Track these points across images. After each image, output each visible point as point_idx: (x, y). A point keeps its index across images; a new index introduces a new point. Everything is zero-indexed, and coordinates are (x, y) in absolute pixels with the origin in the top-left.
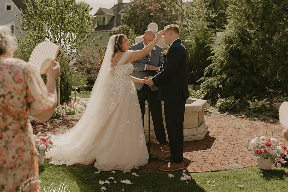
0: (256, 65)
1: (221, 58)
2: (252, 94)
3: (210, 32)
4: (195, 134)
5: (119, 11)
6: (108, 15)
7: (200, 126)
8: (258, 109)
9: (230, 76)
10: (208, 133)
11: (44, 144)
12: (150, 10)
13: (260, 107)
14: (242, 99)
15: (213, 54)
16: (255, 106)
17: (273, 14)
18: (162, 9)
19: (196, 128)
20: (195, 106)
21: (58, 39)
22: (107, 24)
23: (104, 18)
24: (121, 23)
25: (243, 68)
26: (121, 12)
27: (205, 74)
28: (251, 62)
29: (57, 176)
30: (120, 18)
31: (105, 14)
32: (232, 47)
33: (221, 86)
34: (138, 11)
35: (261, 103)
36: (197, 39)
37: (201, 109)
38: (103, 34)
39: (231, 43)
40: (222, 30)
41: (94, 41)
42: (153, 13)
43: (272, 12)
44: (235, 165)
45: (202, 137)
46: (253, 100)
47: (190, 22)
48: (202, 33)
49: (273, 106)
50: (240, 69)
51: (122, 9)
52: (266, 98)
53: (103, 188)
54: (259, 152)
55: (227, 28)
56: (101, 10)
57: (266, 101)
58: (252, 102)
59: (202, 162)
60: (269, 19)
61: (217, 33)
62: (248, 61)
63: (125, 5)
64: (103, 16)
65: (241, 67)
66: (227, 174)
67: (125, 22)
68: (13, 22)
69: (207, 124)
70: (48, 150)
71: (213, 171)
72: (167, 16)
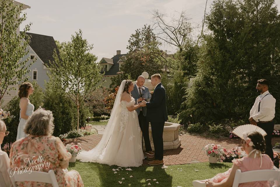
0: (216, 101)
1: (192, 96)
2: (212, 121)
3: (185, 78)
4: (172, 145)
5: (118, 61)
6: (109, 64)
7: (175, 140)
8: (215, 131)
9: (198, 109)
10: (180, 145)
11: (76, 149)
12: (142, 61)
13: (216, 129)
14: (205, 124)
15: (187, 94)
16: (213, 129)
17: (228, 66)
18: (151, 60)
19: (172, 141)
20: (172, 127)
21: (77, 82)
22: (109, 71)
23: (106, 66)
24: (120, 70)
25: (207, 103)
26: (120, 62)
27: (181, 107)
28: (212, 99)
29: (86, 167)
30: (119, 66)
31: (107, 63)
32: (200, 89)
33: (191, 116)
34: (133, 61)
35: (218, 127)
36: (176, 83)
37: (176, 129)
38: (106, 78)
39: (199, 86)
40: (193, 77)
41: (103, 84)
42: (144, 63)
43: (228, 65)
44: (195, 161)
45: (177, 147)
46: (212, 125)
47: (171, 70)
48: (179, 79)
49: (225, 129)
50: (205, 104)
51: (120, 59)
52: (221, 123)
53: (116, 172)
54: (210, 152)
55: (197, 75)
56: (104, 60)
57: (221, 126)
58: (211, 126)
59: (175, 160)
60: (225, 70)
61: (190, 78)
62: (210, 98)
63: (123, 56)
64: (106, 64)
65: (205, 102)
66: (190, 165)
67: (123, 69)
68: (36, 69)
69: (180, 139)
70: (78, 153)
71: (181, 164)
72: (155, 65)
